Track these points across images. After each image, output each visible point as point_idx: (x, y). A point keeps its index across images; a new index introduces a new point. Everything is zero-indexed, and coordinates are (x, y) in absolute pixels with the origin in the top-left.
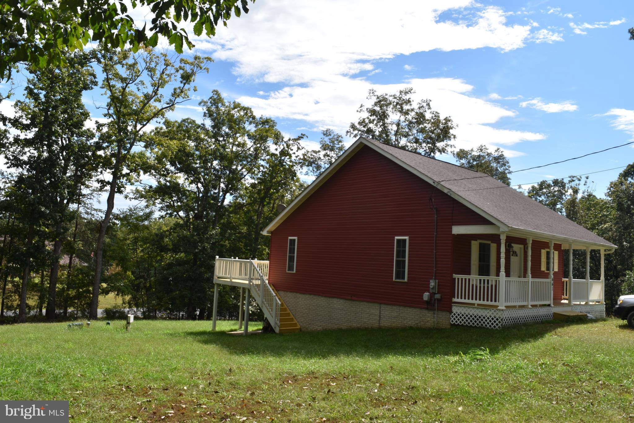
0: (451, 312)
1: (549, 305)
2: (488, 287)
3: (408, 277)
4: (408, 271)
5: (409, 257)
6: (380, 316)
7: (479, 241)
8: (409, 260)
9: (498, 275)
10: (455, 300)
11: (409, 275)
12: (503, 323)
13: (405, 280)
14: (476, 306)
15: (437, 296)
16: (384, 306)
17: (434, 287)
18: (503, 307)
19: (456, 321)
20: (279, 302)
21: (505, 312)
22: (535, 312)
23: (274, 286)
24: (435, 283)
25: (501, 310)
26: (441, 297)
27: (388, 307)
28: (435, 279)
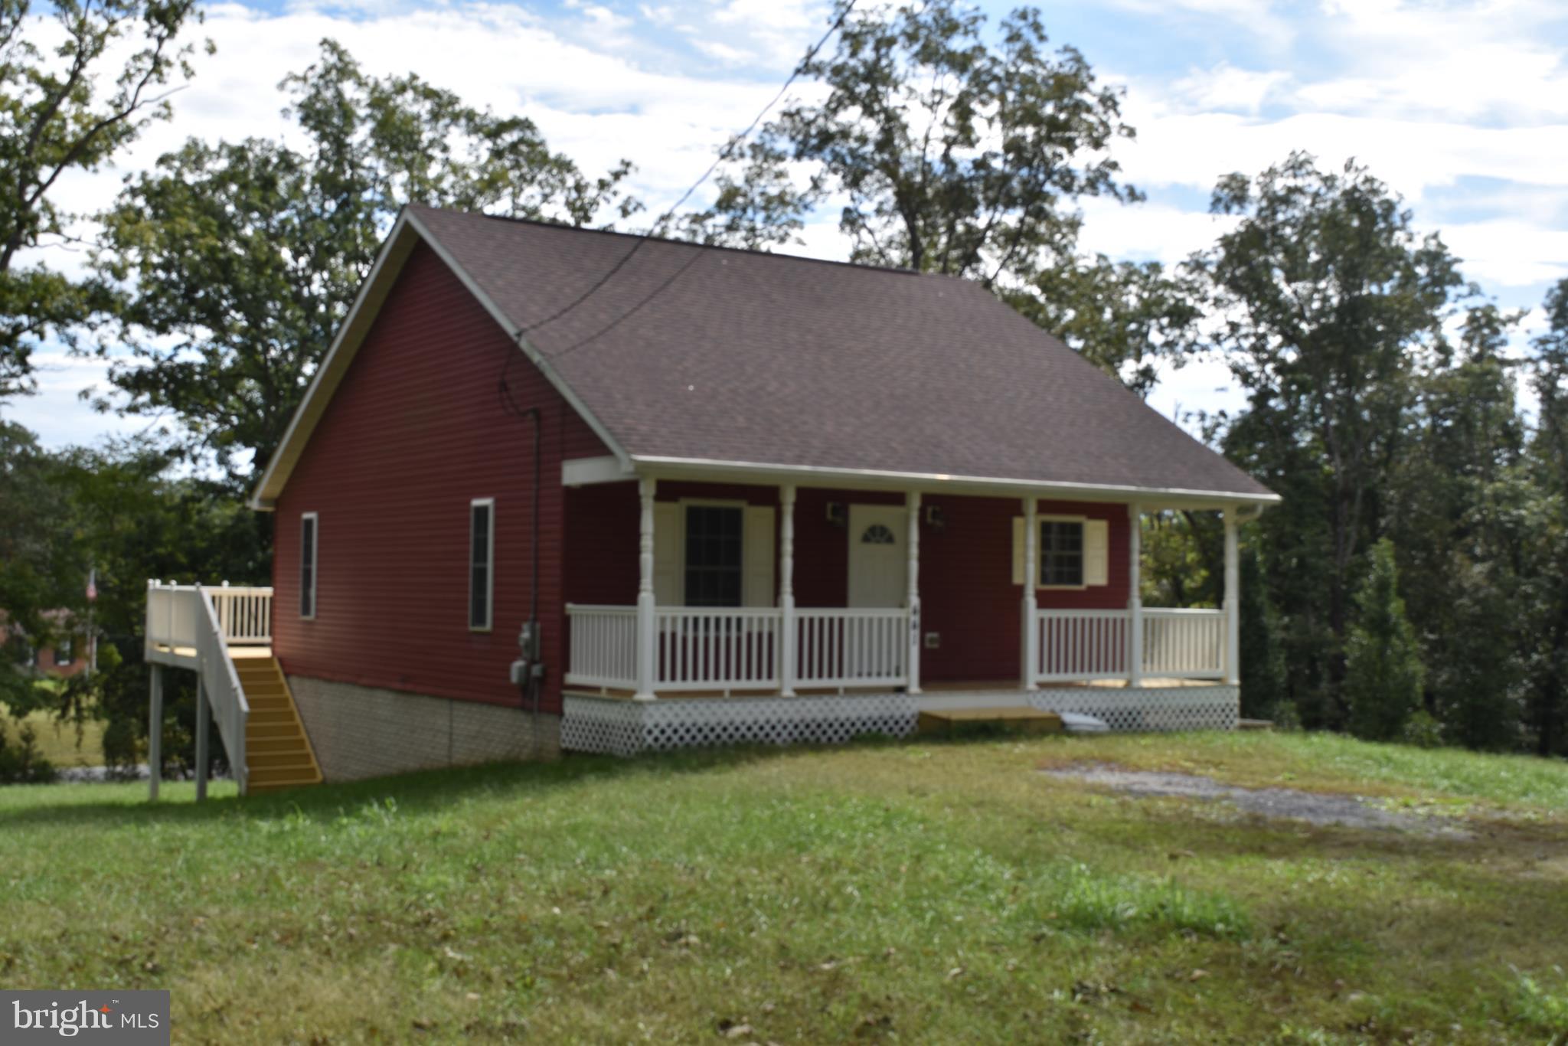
0: (560, 713)
1: (900, 690)
2: (739, 640)
3: (495, 619)
4: (495, 601)
5: (496, 559)
6: (451, 734)
7: (685, 503)
8: (496, 568)
9: (776, 602)
10: (572, 678)
11: (495, 609)
12: (644, 740)
13: (488, 627)
14: (604, 694)
15: (536, 670)
16: (457, 705)
17: (530, 644)
18: (645, 695)
19: (570, 739)
20: (244, 706)
21: (651, 709)
22: (815, 710)
23: (281, 661)
24: (533, 632)
25: (640, 703)
26: (544, 671)
27: (462, 710)
28: (535, 620)
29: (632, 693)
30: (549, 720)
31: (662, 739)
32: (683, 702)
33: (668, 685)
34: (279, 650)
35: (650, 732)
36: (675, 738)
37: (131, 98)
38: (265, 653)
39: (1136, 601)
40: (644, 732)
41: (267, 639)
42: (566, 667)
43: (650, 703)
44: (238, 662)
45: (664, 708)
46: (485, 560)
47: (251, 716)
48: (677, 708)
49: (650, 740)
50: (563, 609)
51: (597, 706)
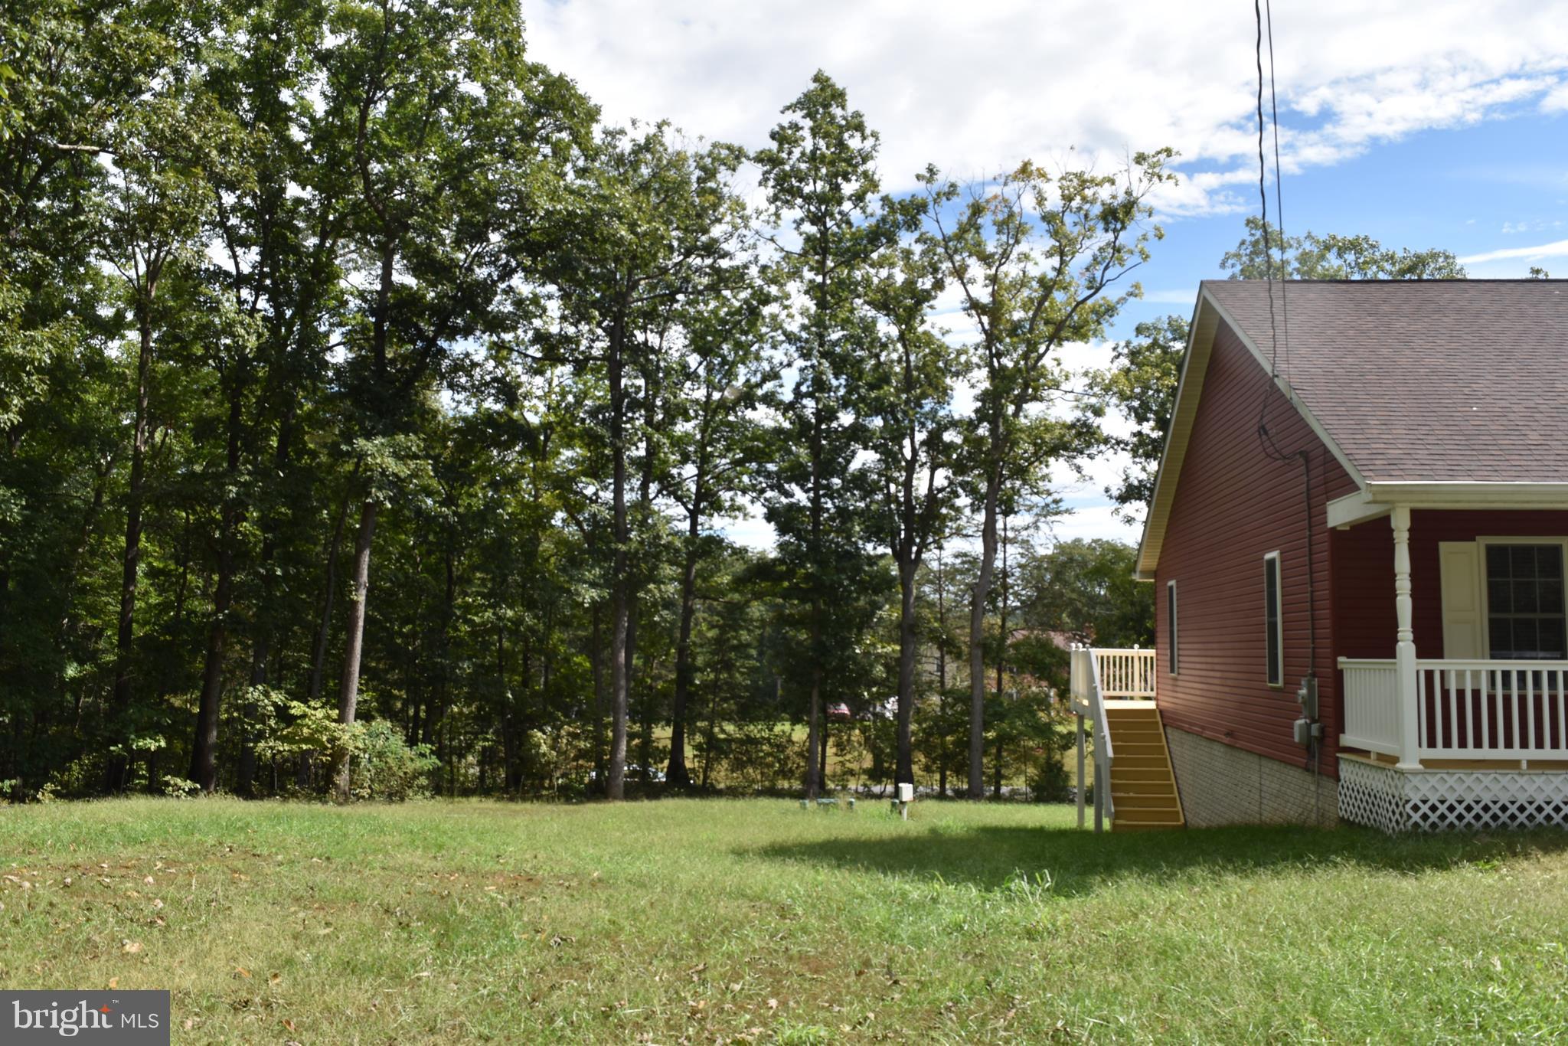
0: (1337, 778)
3: (1285, 674)
4: (1284, 656)
5: (1283, 612)
6: (1261, 791)
7: (1484, 542)
8: (1284, 622)
10: (1346, 740)
11: (1285, 666)
12: (1409, 817)
13: (1280, 683)
14: (1373, 761)
15: (1315, 729)
16: (1264, 762)
17: (1308, 701)
18: (1407, 764)
19: (1346, 807)
20: (1110, 753)
21: (1416, 781)
23: (1161, 712)
24: (1310, 689)
25: (1402, 773)
26: (1322, 730)
27: (1269, 766)
28: (1314, 675)
29: (1395, 760)
30: (1329, 783)
31: (1433, 817)
32: (1460, 773)
33: (1440, 753)
34: (1163, 704)
35: (1416, 808)
36: (1451, 818)
37: (1099, 280)
38: (1151, 705)
40: (1408, 807)
41: (1153, 694)
42: (1341, 729)
43: (1415, 773)
44: (1110, 713)
45: (1433, 780)
46: (1275, 615)
47: (1115, 761)
48: (1451, 781)
49: (1416, 817)
50: (1335, 662)
51: (1366, 772)
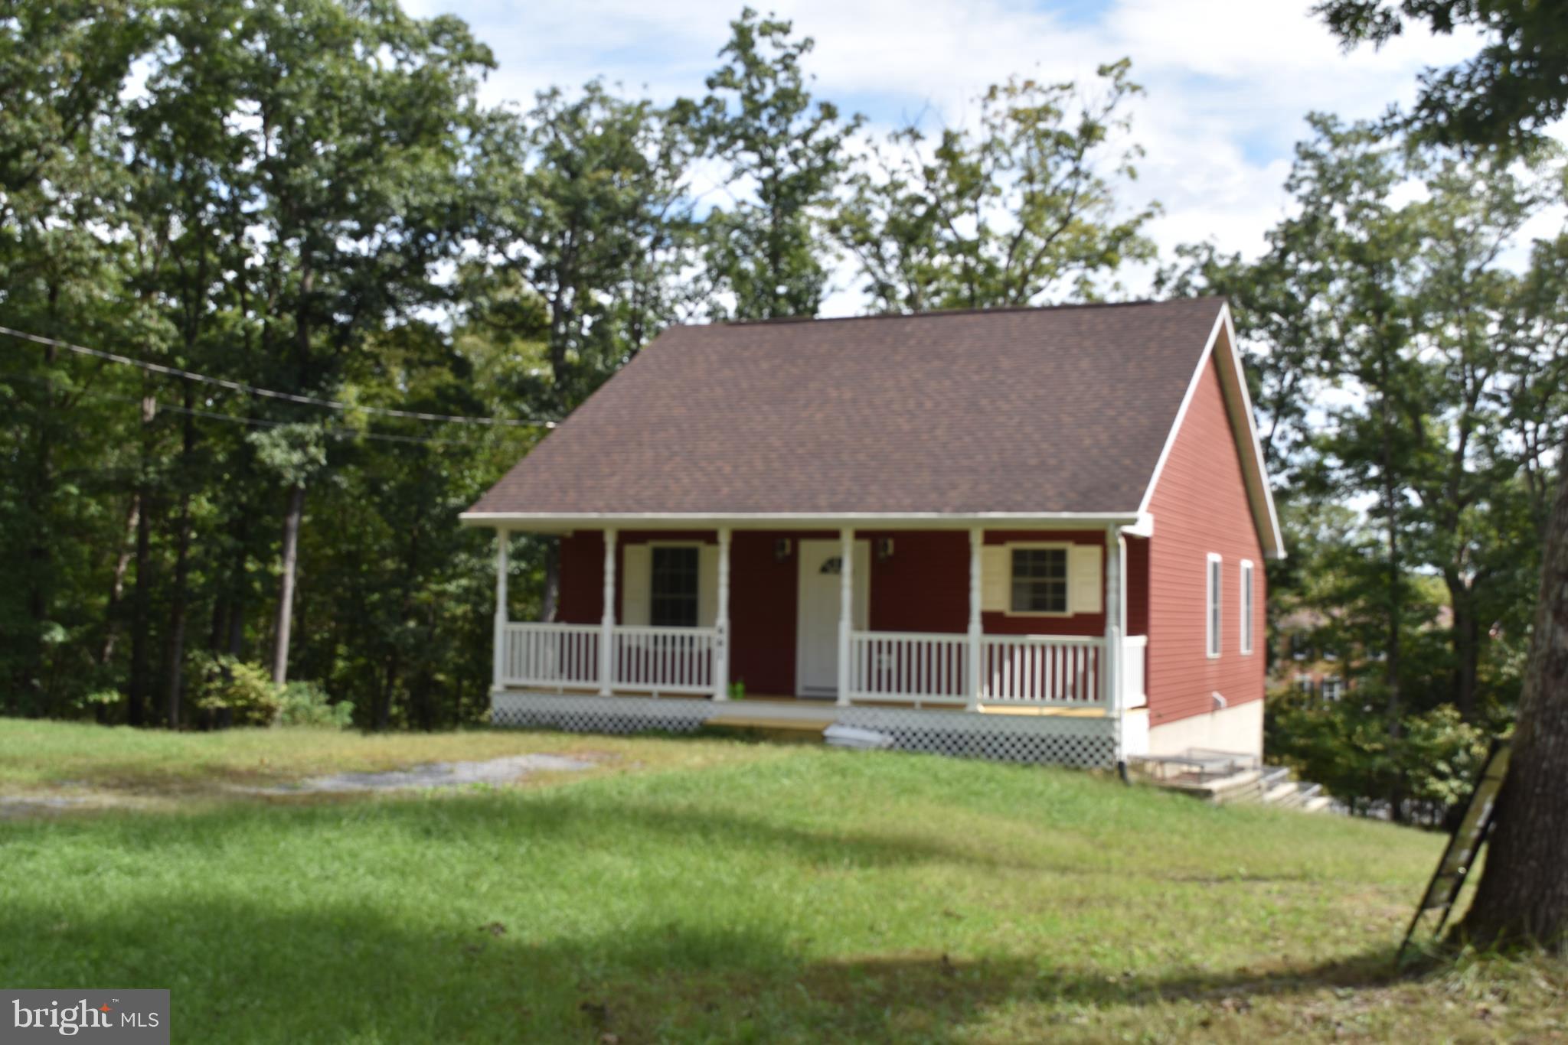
22: (628, 708)
39: (976, 624)
